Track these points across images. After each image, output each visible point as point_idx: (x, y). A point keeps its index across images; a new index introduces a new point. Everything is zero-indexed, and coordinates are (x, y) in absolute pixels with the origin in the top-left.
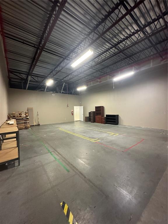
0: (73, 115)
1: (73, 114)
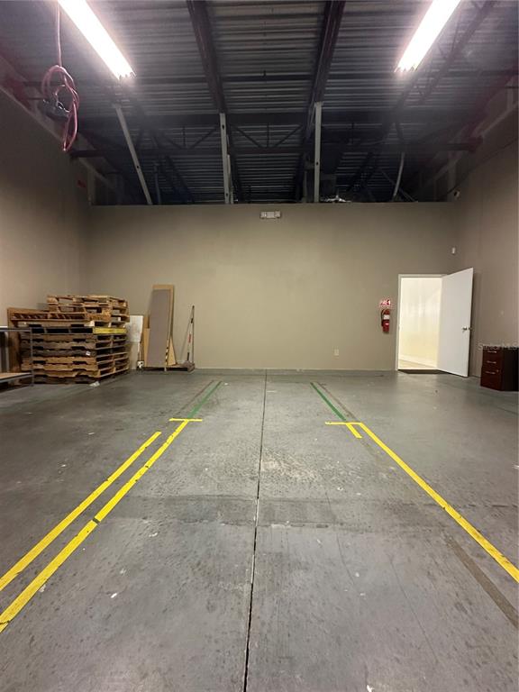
0: (386, 329)
1: (386, 327)
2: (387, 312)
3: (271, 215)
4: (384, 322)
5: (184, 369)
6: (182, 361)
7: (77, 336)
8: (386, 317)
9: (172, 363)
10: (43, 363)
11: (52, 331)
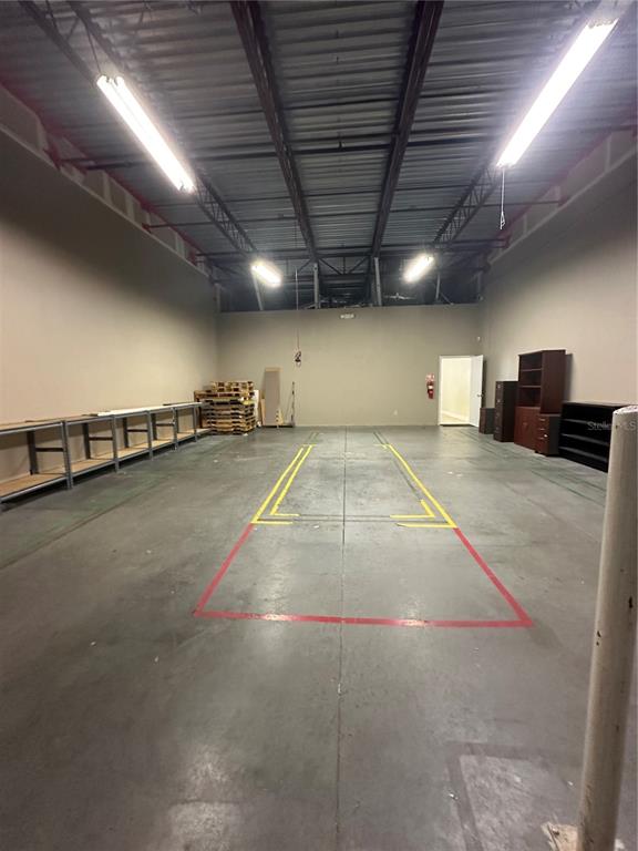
0: (431, 396)
1: (431, 394)
2: (431, 384)
3: (347, 316)
4: (429, 390)
5: (290, 426)
6: (288, 422)
7: (234, 406)
8: (431, 387)
9: (281, 422)
10: (215, 423)
11: (219, 404)
